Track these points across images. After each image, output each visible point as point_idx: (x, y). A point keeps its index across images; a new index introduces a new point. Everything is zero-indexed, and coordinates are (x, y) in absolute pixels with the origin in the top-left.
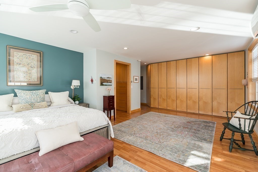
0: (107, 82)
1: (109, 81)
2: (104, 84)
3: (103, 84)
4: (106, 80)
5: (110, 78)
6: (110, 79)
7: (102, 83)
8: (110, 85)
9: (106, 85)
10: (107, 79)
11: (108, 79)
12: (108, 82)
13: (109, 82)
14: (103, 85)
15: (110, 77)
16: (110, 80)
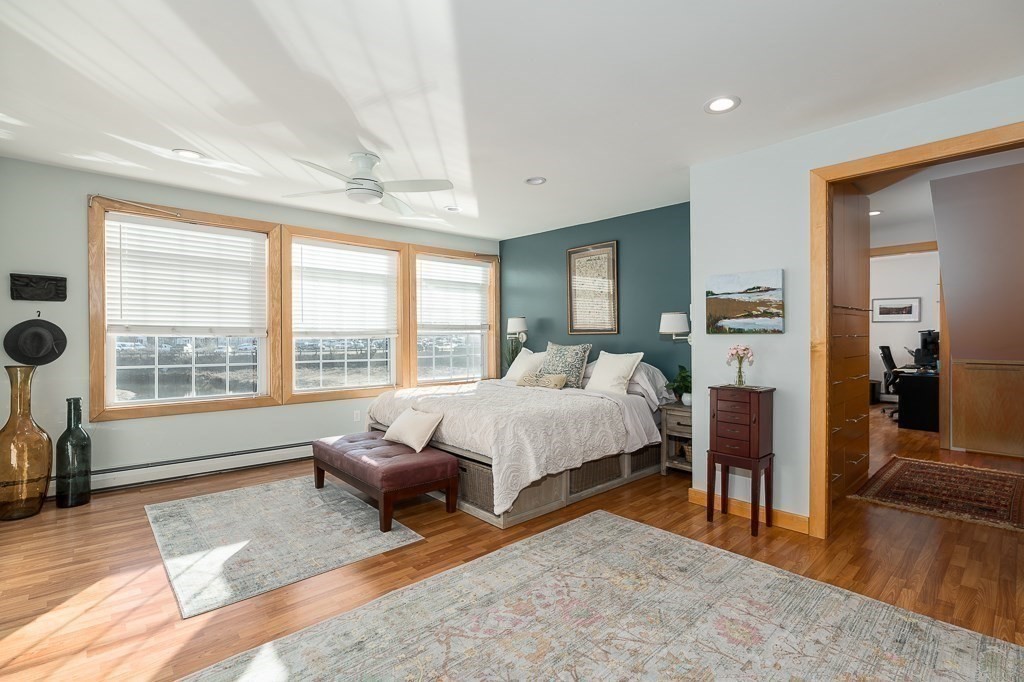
0: (745, 317)
1: (762, 309)
2: (726, 323)
3: (720, 323)
4: (739, 302)
5: (768, 290)
6: (766, 296)
7: (717, 321)
8: (765, 331)
9: (740, 331)
10: (745, 298)
11: (754, 298)
12: (750, 315)
13: (757, 316)
14: (720, 330)
15: (764, 285)
16: (763, 303)
